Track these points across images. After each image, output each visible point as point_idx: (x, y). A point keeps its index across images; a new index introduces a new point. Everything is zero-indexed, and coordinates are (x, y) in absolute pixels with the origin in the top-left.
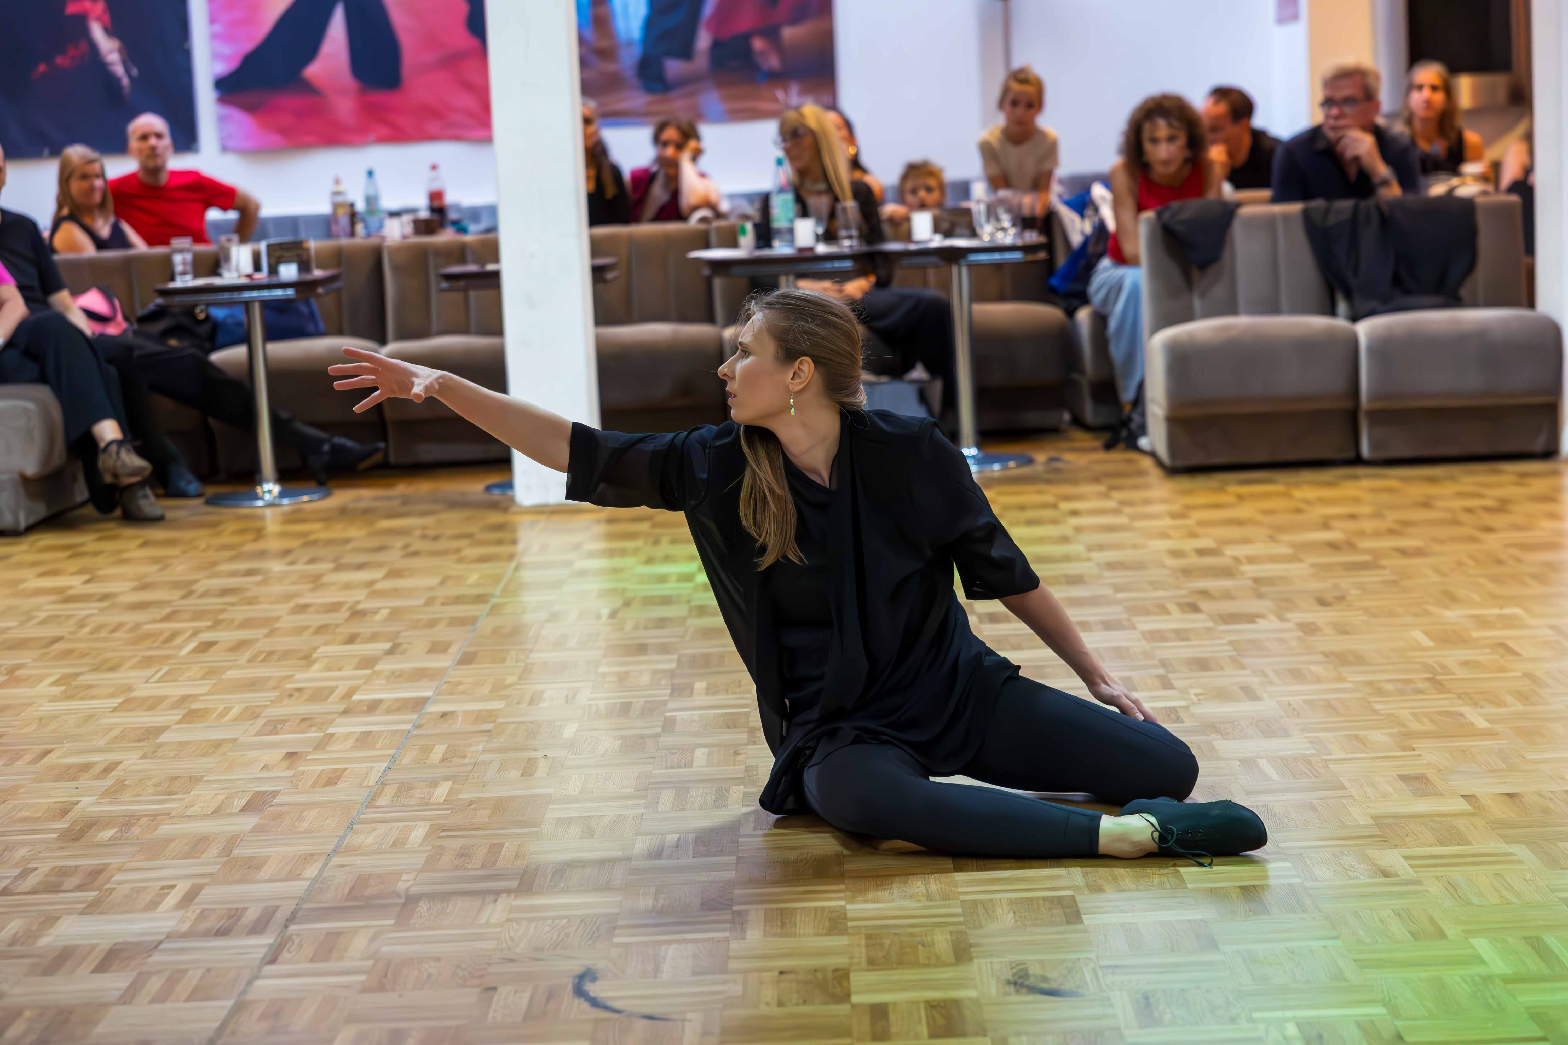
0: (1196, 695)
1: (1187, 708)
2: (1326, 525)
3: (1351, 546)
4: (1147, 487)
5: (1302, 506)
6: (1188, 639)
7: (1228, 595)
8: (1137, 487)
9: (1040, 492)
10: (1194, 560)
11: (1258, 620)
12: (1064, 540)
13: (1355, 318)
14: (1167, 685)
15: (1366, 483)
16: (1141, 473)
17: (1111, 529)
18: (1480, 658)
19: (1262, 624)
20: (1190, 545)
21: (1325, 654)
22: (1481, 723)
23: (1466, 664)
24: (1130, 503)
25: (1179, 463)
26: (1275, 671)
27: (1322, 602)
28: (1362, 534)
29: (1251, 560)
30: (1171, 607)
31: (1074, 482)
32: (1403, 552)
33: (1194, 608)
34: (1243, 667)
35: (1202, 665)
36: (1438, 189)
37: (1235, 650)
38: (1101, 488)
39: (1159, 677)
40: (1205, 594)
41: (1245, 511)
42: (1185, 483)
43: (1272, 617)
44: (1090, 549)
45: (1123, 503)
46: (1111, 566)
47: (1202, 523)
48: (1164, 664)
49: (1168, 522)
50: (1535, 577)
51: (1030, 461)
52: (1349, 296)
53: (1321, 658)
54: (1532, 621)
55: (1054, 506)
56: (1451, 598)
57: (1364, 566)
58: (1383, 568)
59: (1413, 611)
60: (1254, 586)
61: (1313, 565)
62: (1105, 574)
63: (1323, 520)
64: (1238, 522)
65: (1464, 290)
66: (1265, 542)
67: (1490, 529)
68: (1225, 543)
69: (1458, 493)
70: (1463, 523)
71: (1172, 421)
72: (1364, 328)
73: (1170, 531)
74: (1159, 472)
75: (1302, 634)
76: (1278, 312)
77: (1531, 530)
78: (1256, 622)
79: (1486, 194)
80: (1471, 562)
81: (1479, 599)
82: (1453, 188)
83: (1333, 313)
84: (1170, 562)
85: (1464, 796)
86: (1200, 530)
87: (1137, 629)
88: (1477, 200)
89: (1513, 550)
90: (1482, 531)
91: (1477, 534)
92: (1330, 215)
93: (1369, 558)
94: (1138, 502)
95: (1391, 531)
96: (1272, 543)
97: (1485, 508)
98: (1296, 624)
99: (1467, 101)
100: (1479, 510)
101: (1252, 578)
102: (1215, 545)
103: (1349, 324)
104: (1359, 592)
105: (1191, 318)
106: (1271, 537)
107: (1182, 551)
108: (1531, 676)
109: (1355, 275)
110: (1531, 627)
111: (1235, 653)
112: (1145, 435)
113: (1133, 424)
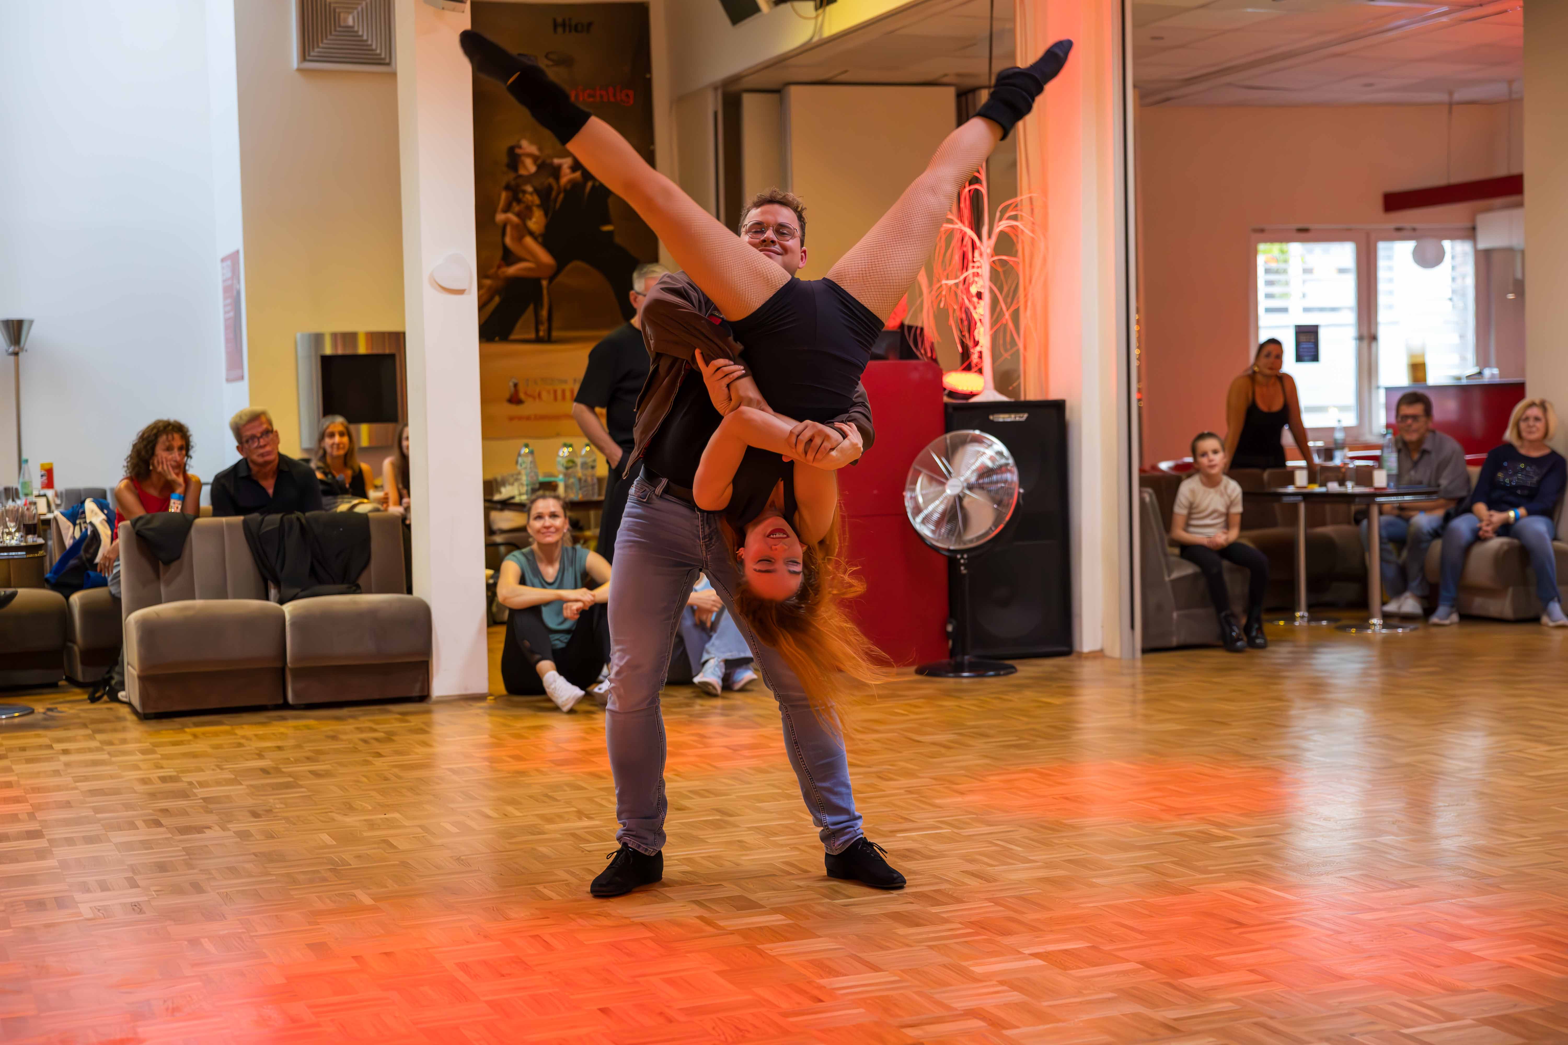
0: (155, 891)
1: (149, 901)
2: (260, 755)
3: (278, 770)
4: (124, 729)
5: (243, 741)
6: (152, 848)
7: (184, 813)
8: (115, 730)
9: (39, 736)
10: (160, 786)
11: (205, 830)
12: (57, 773)
13: (282, 602)
14: (134, 885)
15: (291, 723)
16: (120, 719)
17: (95, 763)
18: (368, 852)
19: (209, 833)
20: (155, 774)
21: (255, 854)
22: (368, 901)
23: (359, 857)
24: (111, 743)
25: (149, 711)
26: (217, 869)
27: (255, 815)
28: (287, 761)
29: (201, 784)
30: (139, 823)
31: (66, 727)
32: (316, 774)
33: (158, 824)
34: (191, 867)
35: (162, 867)
36: (343, 507)
37: (188, 854)
38: (89, 732)
39: (127, 879)
40: (165, 811)
41: (200, 746)
42: (154, 725)
43: (217, 828)
44: (78, 779)
45: (104, 743)
46: (93, 792)
48: (132, 868)
49: (140, 757)
50: (411, 789)
51: (32, 712)
52: (278, 585)
53: (253, 857)
54: (407, 823)
55: (50, 747)
56: (349, 808)
57: (287, 786)
58: (301, 786)
59: (321, 818)
60: (204, 804)
61: (249, 786)
62: (88, 799)
63: (257, 752)
64: (194, 755)
65: (361, 582)
66: (213, 770)
67: (379, 755)
68: (183, 772)
69: (358, 728)
70: (360, 751)
71: (144, 679)
72: (288, 609)
73: (141, 764)
74: (133, 718)
75: (239, 840)
76: (225, 597)
77: (409, 754)
78: (205, 833)
79: (377, 510)
80: (365, 780)
81: (370, 808)
82: (354, 506)
83: (267, 598)
84: (140, 788)
85: (353, 957)
86: (164, 763)
87: (111, 841)
88: (370, 515)
89: (396, 770)
90: (374, 757)
91: (370, 759)
92: (263, 525)
93: (291, 779)
94: (116, 742)
95: (308, 759)
96: (219, 771)
97: (376, 739)
98: (234, 832)
99: (364, 442)
100: (372, 741)
101: (202, 798)
102: (175, 774)
103: (278, 605)
104: (282, 806)
105: (158, 602)
106: (218, 766)
107: (149, 779)
108: (404, 864)
109: (282, 569)
110: (405, 827)
111: (187, 857)
112: (124, 690)
113: (113, 682)
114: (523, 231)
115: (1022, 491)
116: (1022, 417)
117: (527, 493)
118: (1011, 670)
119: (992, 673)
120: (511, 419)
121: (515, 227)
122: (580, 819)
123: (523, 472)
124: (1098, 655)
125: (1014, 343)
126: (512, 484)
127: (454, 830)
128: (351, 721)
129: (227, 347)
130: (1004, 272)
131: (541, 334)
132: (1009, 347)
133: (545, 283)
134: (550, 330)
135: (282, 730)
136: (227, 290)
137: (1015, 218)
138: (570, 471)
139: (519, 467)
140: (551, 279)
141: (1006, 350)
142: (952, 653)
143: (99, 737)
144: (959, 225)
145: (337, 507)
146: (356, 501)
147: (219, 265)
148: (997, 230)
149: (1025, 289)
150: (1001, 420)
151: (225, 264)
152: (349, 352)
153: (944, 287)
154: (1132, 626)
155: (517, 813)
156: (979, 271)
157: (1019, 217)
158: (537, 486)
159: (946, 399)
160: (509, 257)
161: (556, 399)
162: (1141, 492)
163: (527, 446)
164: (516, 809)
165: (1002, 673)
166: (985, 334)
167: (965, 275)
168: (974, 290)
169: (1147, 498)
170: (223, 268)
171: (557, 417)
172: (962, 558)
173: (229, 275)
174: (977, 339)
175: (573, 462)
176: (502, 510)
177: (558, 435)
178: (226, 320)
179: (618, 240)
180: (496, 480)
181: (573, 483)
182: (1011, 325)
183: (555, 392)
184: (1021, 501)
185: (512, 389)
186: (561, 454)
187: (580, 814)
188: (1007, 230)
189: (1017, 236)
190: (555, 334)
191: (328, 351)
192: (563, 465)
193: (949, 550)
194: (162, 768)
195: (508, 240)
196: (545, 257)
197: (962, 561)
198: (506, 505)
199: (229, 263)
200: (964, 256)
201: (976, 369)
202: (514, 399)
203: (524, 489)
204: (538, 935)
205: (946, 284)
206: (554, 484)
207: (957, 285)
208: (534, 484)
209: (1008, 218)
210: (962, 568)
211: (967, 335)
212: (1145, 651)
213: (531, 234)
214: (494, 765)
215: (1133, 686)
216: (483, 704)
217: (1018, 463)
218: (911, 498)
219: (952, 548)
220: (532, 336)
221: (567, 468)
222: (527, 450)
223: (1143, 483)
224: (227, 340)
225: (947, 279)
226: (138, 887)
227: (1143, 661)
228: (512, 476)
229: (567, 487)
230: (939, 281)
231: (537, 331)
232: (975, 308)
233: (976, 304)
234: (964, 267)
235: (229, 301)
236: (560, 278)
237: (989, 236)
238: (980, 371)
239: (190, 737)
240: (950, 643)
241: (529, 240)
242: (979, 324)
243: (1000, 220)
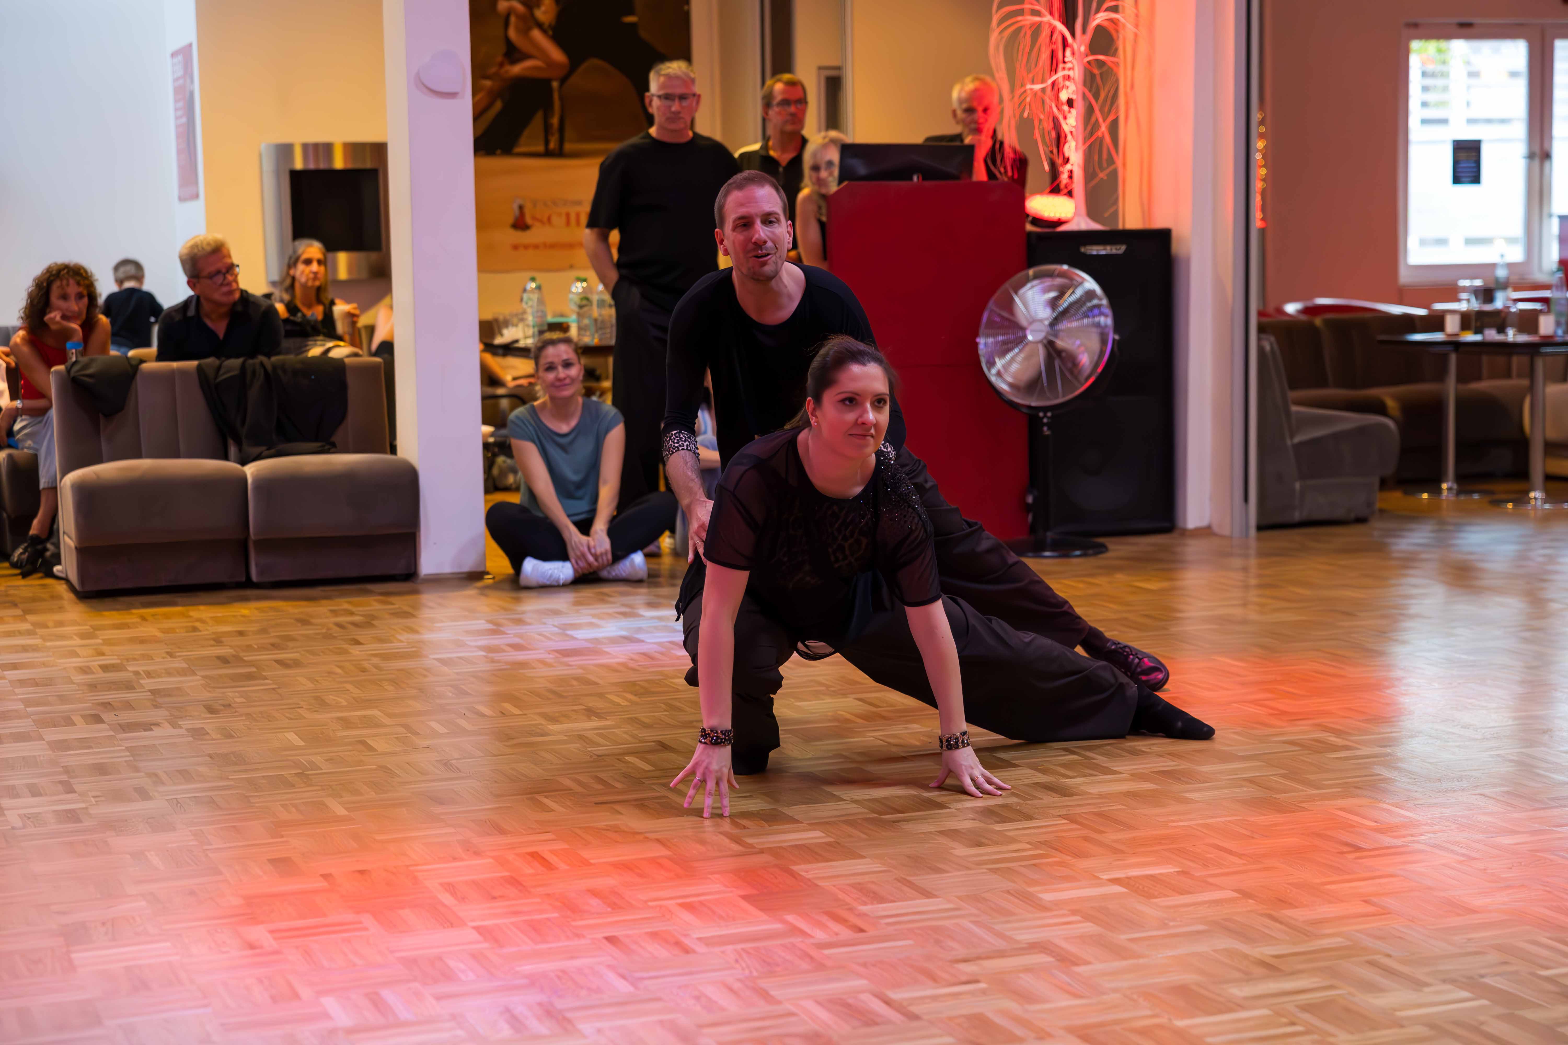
0: (94, 797)
1: (86, 808)
2: (218, 640)
3: (238, 659)
4: (61, 609)
5: (198, 624)
6: (90, 747)
7: (128, 706)
8: (49, 610)
10: (101, 675)
11: (153, 728)
13: (243, 462)
14: (69, 789)
16: (56, 597)
17: (25, 649)
18: (343, 755)
19: (157, 732)
20: (96, 662)
21: (210, 756)
22: (341, 811)
23: (331, 760)
24: (44, 625)
25: (88, 588)
26: (165, 772)
27: (211, 710)
28: (249, 648)
29: (149, 675)
30: (77, 719)
32: (283, 664)
33: (98, 719)
34: (136, 770)
35: (101, 769)
36: (315, 351)
37: (132, 756)
38: (18, 612)
39: (60, 782)
40: (107, 706)
41: (149, 630)
42: (94, 605)
43: (167, 725)
45: (36, 625)
46: (22, 683)
47: (107, 642)
48: (67, 770)
49: (78, 641)
50: (393, 682)
52: (239, 443)
53: (208, 758)
54: (386, 721)
56: (321, 703)
57: (250, 677)
58: (266, 678)
59: (288, 715)
60: (152, 697)
61: (204, 677)
62: (17, 691)
63: (214, 636)
64: (142, 641)
65: (336, 438)
66: (164, 658)
67: (358, 643)
68: (128, 660)
69: (332, 611)
70: (335, 637)
71: (83, 551)
72: (251, 470)
73: (79, 650)
74: (72, 596)
75: (191, 739)
76: (177, 456)
77: (392, 642)
78: (151, 730)
79: (356, 355)
80: (339, 671)
81: (345, 703)
82: (328, 350)
83: (226, 458)
84: (79, 678)
85: (322, 875)
86: (105, 649)
87: (44, 740)
88: (347, 360)
89: (376, 661)
90: (350, 644)
91: (346, 646)
92: (222, 372)
93: (254, 670)
94: (50, 624)
95: (273, 645)
96: (170, 659)
97: (355, 624)
98: (187, 730)
99: (343, 274)
100: (350, 626)
101: (150, 691)
102: (119, 661)
103: (238, 466)
104: (243, 700)
105: (100, 461)
106: (168, 653)
107: (88, 667)
108: (384, 769)
109: (243, 422)
110: (386, 726)
111: (131, 758)
112: (59, 563)
113: (48, 554)
114: (529, 22)
115: (1117, 337)
116: (1119, 249)
117: (533, 336)
118: (1101, 549)
119: (1078, 553)
120: (516, 247)
121: (521, 17)
122: (589, 719)
123: (529, 310)
124: (1206, 532)
125: (1111, 161)
126: (516, 326)
127: (442, 730)
128: (324, 602)
129: (179, 160)
130: (1101, 74)
131: (552, 145)
132: (1105, 165)
133: (555, 84)
134: (561, 141)
135: (245, 612)
136: (178, 90)
137: (1115, 9)
138: (585, 309)
139: (524, 305)
140: (563, 81)
141: (1102, 169)
142: (1033, 529)
143: (30, 618)
144: (1047, 18)
145: (308, 350)
146: (330, 344)
147: (169, 60)
148: (1094, 24)
149: (1126, 94)
150: (1095, 253)
151: (176, 60)
152: (322, 166)
153: (1029, 92)
154: (1246, 499)
155: (517, 711)
156: (1071, 73)
157: (1120, 9)
158: (546, 328)
159: (1029, 227)
160: (513, 54)
161: (568, 223)
162: (1259, 340)
163: (533, 279)
164: (515, 706)
165: (1091, 551)
166: (1076, 148)
167: (1054, 78)
168: (1064, 96)
169: (1268, 347)
170: (173, 65)
171: (570, 246)
172: (1045, 416)
173: (180, 73)
174: (1067, 155)
175: (587, 299)
176: (505, 355)
177: (571, 267)
178: (177, 127)
179: (643, 34)
180: (496, 320)
181: (586, 326)
182: (1108, 139)
183: (568, 215)
184: (1116, 349)
185: (517, 212)
186: (574, 290)
187: (591, 713)
188: (1106, 24)
189: (1117, 31)
190: (568, 147)
191: (299, 165)
192: (575, 303)
193: (1030, 407)
194: (103, 654)
195: (512, 33)
196: (557, 55)
197: (1045, 420)
198: (509, 349)
199: (180, 58)
200: (1053, 55)
201: (1066, 191)
202: (520, 225)
203: (530, 332)
204: (537, 853)
205: (1031, 89)
206: (565, 326)
207: (1043, 90)
208: (541, 325)
209: (1106, 10)
210: (1045, 429)
211: (1055, 151)
212: (1260, 528)
213: (540, 25)
214: (491, 655)
215: (1245, 569)
216: (479, 584)
217: (1113, 304)
218: (986, 344)
219: (1033, 404)
220: (541, 148)
221: (581, 307)
222: (533, 285)
223: (1262, 329)
224: (179, 152)
225: (1033, 83)
226: (74, 791)
227: (1259, 539)
228: (516, 315)
229: (580, 329)
230: (1023, 85)
231: (547, 142)
232: (1065, 118)
233: (1066, 113)
234: (1054, 69)
235: (180, 104)
236: (573, 80)
237: (1084, 32)
238: (1070, 194)
239: (138, 620)
240: (1030, 518)
241: (536, 34)
242: (1069, 137)
243: (1097, 11)
